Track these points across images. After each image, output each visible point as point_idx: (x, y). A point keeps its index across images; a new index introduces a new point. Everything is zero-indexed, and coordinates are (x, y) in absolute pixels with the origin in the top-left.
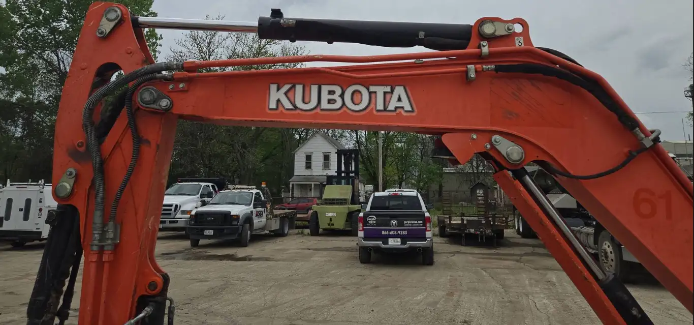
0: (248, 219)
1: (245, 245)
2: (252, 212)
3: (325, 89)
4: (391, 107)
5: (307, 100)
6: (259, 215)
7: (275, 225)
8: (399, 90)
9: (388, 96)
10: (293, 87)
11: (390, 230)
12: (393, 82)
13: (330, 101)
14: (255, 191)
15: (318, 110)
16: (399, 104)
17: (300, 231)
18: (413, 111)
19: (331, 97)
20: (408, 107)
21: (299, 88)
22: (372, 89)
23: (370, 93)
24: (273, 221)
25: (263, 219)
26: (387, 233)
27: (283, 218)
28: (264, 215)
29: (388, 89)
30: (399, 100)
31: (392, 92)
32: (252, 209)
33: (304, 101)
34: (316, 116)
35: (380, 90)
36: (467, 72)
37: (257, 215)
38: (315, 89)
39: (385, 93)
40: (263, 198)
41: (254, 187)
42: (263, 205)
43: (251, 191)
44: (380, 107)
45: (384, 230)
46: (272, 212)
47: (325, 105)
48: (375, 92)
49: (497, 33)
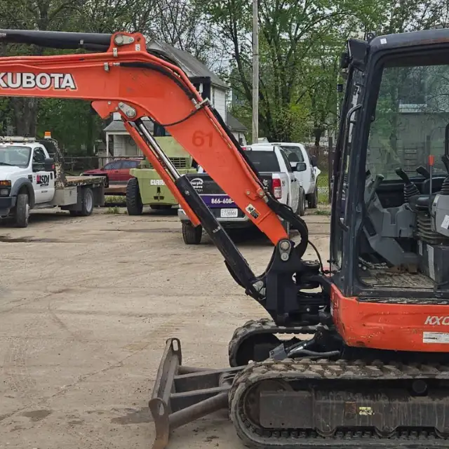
0: (26, 188)
1: (22, 225)
2: (30, 177)
3: (25, 75)
4: (63, 86)
5: (14, 82)
6: (42, 181)
7: (70, 197)
8: (68, 76)
9: (61, 80)
10: (6, 74)
11: (222, 198)
12: (64, 72)
13: (28, 83)
14: (34, 146)
15: (21, 88)
16: (68, 85)
17: (112, 209)
18: (75, 89)
19: (28, 80)
20: (73, 86)
21: (10, 75)
22: (52, 75)
23: (51, 78)
24: (66, 191)
25: (50, 189)
26: (219, 202)
27: (82, 189)
28: (52, 182)
29: (61, 76)
30: (68, 82)
31: (63, 78)
32: (32, 173)
33: (13, 83)
34: (20, 91)
35: (57, 76)
36: (103, 67)
37: (38, 182)
38: (19, 75)
39: (60, 78)
40: (47, 156)
41: (33, 139)
42: (48, 167)
43: (28, 145)
44: (57, 86)
45: (215, 197)
46: (62, 179)
47: (25, 85)
48: (54, 78)
49: (124, 43)
